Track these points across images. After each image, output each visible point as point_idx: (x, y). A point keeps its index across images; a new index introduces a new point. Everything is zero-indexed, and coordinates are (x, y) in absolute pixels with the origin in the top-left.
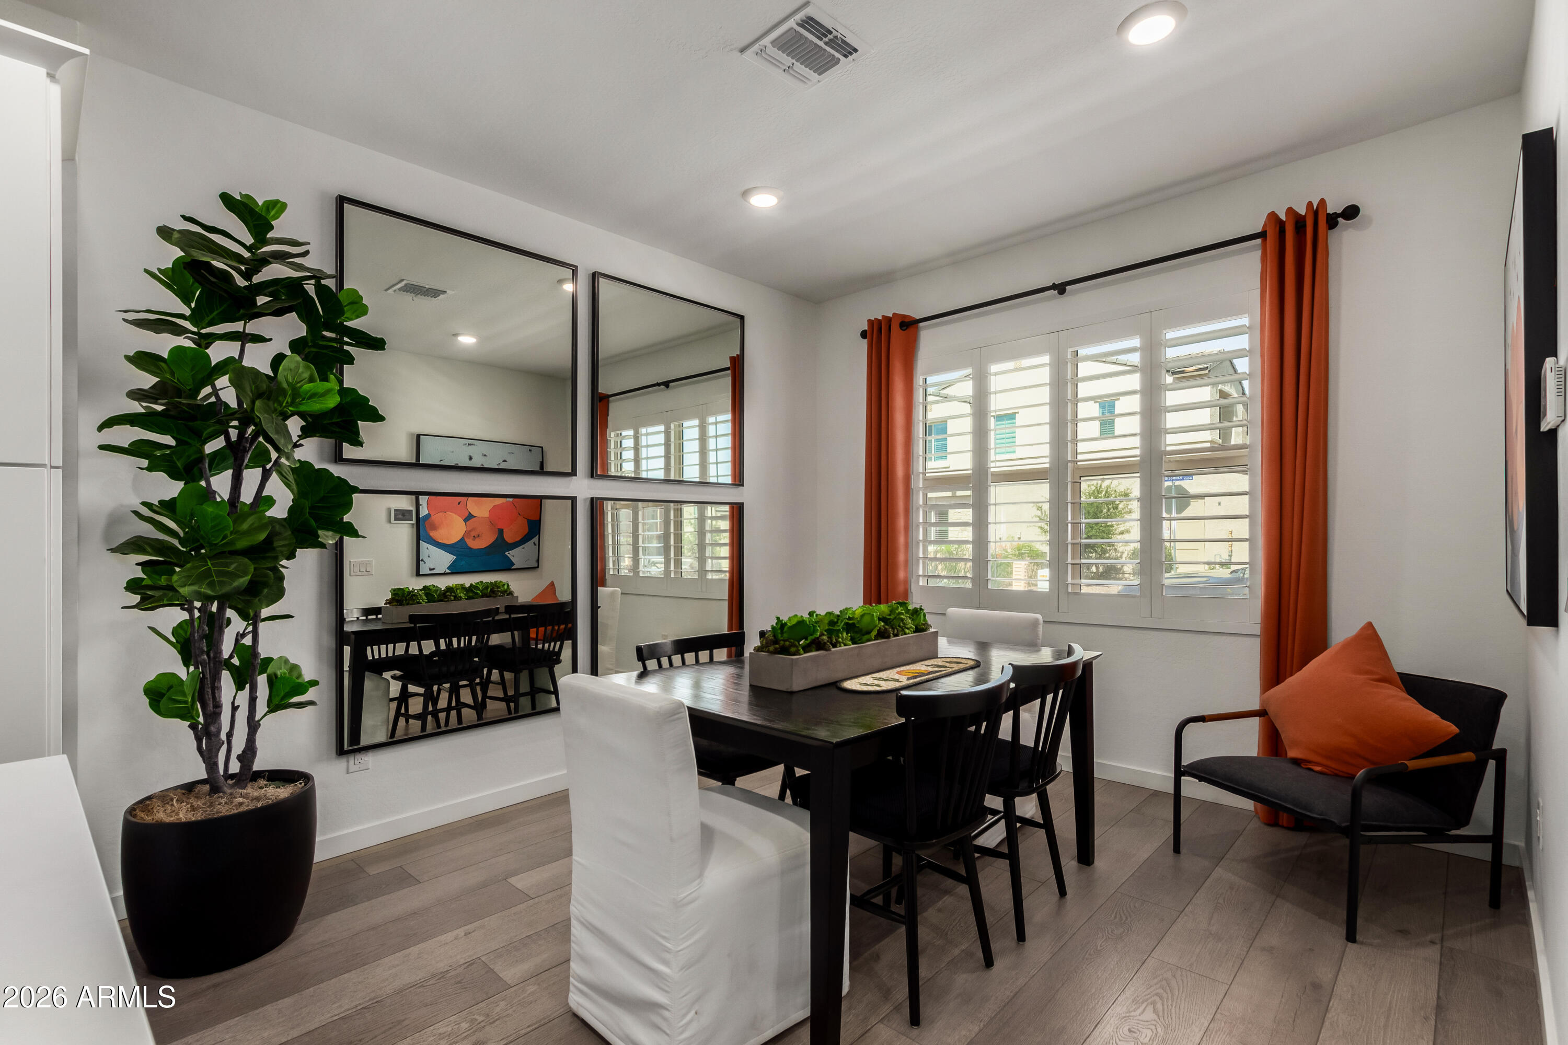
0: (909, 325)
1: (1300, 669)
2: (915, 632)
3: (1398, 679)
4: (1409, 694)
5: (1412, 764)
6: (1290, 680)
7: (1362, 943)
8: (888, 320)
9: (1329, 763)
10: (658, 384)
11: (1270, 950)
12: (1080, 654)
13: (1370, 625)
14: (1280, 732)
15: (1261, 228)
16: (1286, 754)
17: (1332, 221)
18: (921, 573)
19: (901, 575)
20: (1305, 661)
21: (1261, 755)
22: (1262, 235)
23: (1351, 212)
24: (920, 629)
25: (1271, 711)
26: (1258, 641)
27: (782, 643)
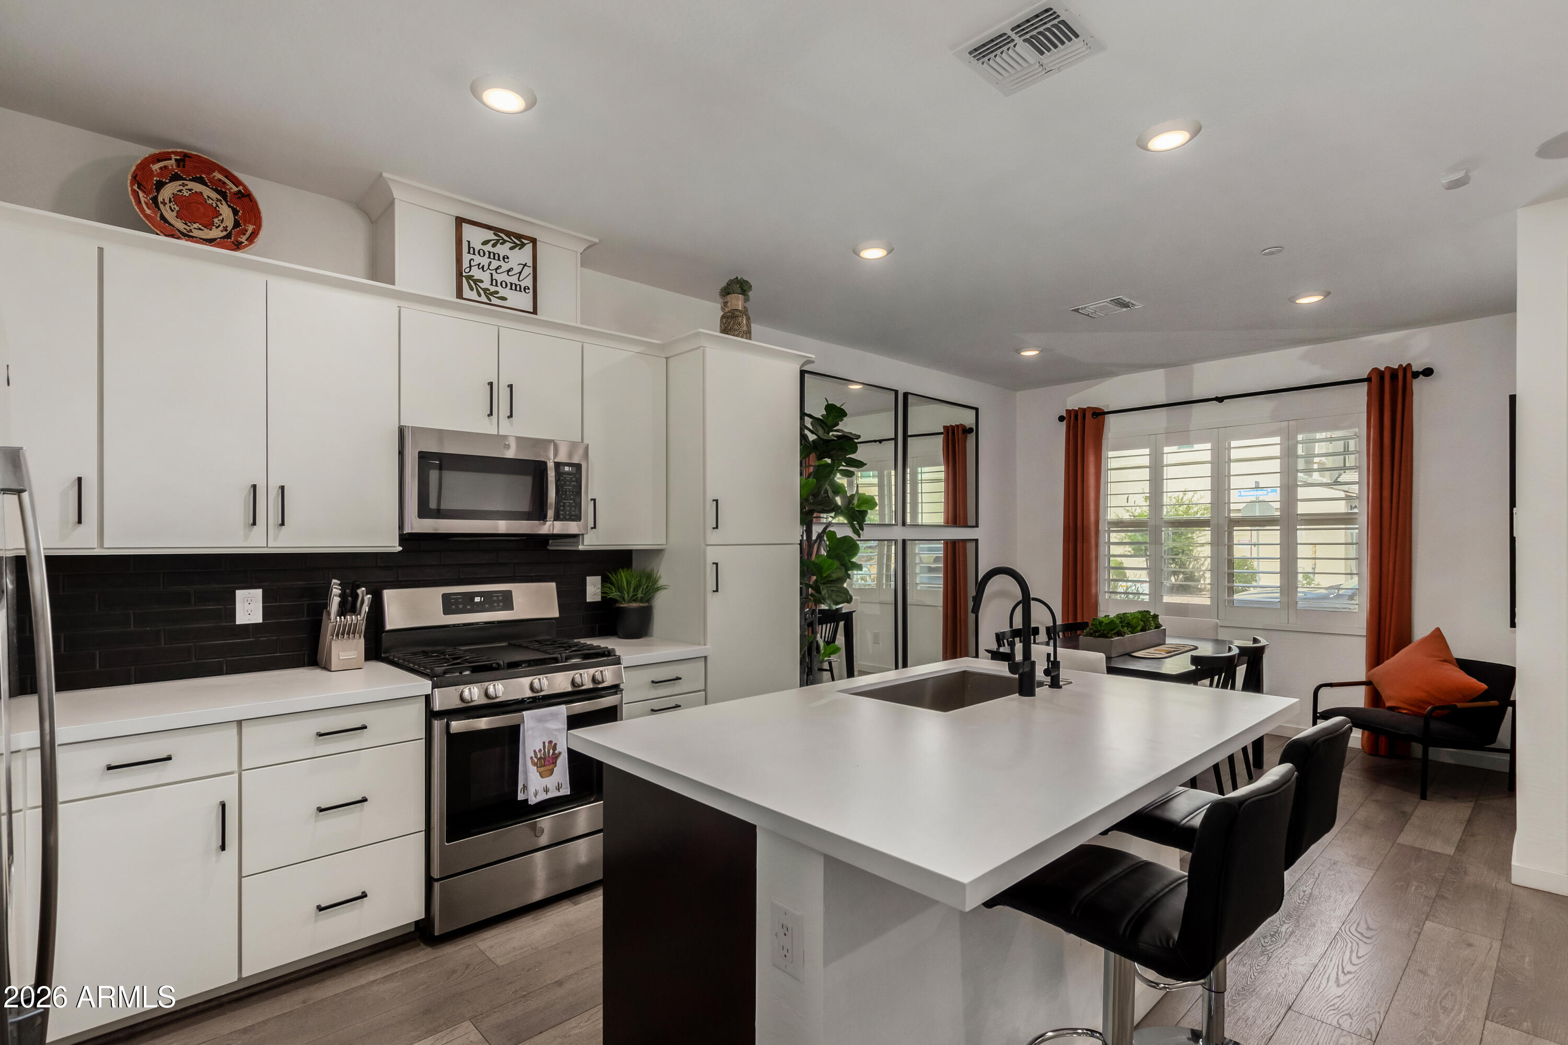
0: (1099, 414)
1: (1393, 655)
2: (1155, 628)
3: (1455, 661)
4: (1461, 669)
5: (1459, 705)
6: (1387, 662)
7: (1430, 800)
8: (1084, 411)
9: (1411, 708)
10: (875, 441)
11: (1377, 801)
12: (1263, 642)
13: (1438, 629)
14: (1381, 692)
15: (1367, 375)
16: (1384, 704)
17: (1416, 375)
18: (1107, 590)
19: (1093, 590)
20: (1397, 650)
21: (1366, 707)
22: (1368, 380)
23: (1428, 372)
24: (1158, 626)
25: (1374, 682)
26: (1364, 640)
27: (1102, 632)
